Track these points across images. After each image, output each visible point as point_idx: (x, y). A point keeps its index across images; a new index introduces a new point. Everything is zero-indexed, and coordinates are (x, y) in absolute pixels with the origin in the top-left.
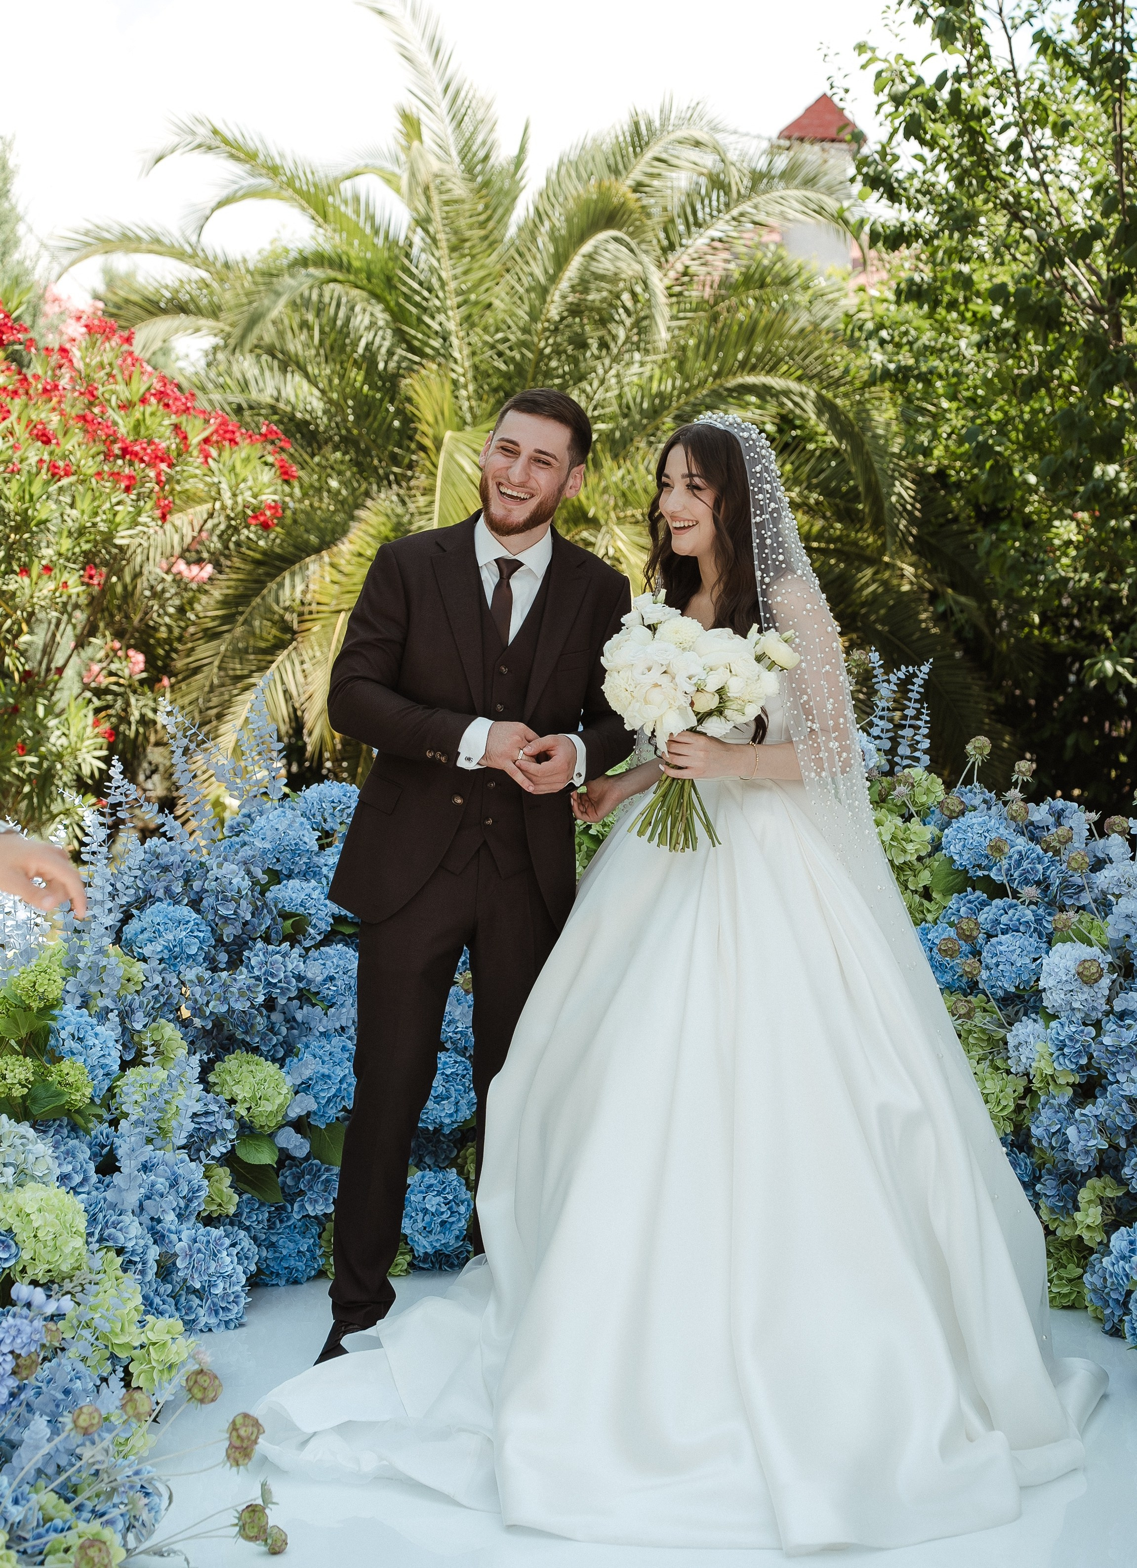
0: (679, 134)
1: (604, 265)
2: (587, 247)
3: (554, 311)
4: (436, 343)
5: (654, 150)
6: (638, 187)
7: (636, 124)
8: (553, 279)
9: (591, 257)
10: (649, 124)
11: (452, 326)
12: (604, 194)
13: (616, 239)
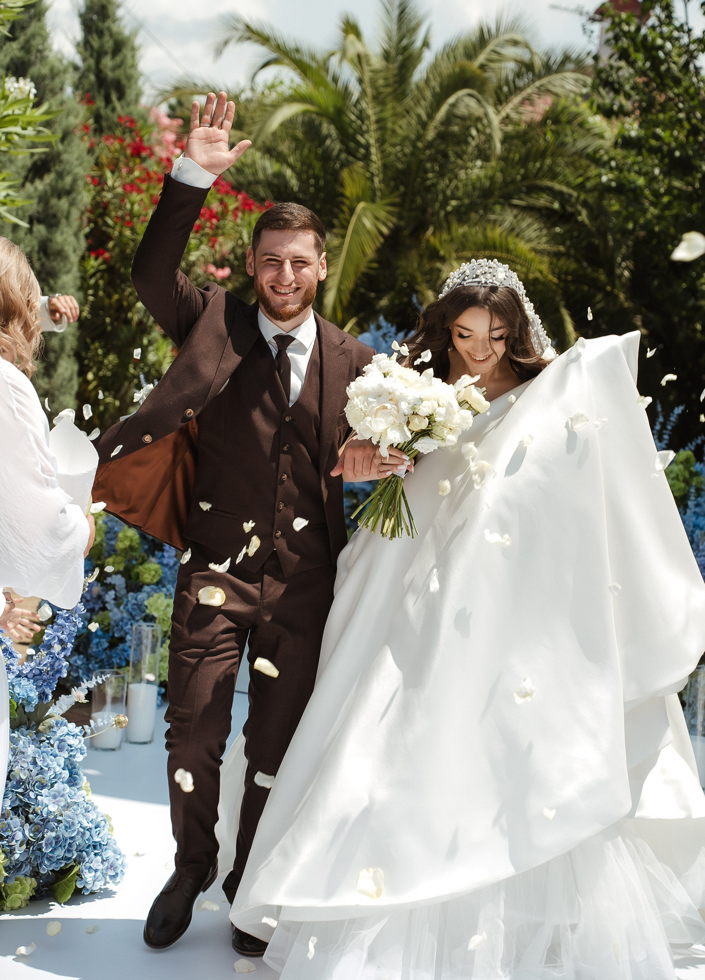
0: (508, 36)
1: (462, 110)
2: (451, 100)
3: (431, 135)
4: (362, 151)
5: (490, 47)
6: (482, 67)
7: (482, 31)
8: (431, 116)
9: (454, 105)
10: (489, 31)
11: (372, 141)
12: (463, 70)
13: (470, 95)
